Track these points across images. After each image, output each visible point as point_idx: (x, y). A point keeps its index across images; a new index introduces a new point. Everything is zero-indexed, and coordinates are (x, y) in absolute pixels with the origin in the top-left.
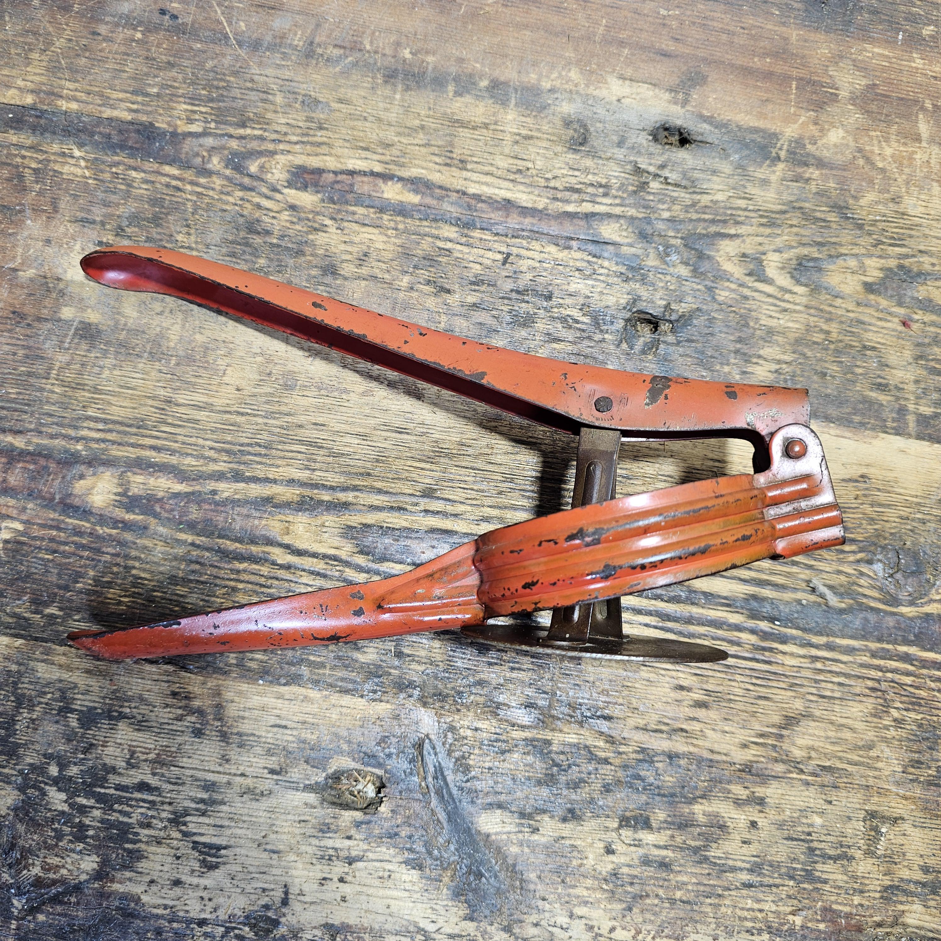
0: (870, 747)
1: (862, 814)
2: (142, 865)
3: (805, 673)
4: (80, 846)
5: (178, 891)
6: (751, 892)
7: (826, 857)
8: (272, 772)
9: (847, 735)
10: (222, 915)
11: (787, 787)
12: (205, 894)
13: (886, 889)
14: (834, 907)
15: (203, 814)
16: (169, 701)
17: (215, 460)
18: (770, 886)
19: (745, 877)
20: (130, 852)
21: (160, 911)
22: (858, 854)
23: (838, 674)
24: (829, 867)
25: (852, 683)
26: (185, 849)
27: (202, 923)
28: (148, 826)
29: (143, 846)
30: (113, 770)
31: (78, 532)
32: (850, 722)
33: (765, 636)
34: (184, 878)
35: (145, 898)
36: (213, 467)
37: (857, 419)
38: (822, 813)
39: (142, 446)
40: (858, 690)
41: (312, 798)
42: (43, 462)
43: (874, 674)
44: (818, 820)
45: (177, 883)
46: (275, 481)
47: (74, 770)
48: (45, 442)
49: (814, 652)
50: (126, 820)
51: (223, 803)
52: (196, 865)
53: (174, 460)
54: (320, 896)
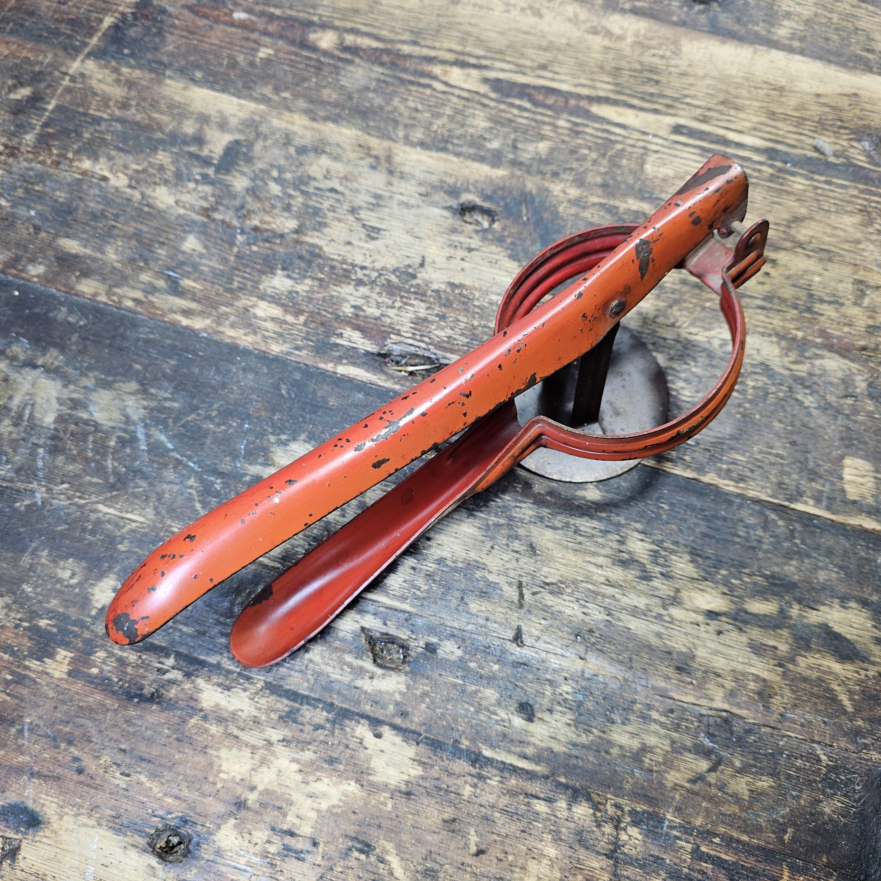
0: (858, 242)
1: (851, 280)
2: (326, 230)
3: (808, 194)
4: (286, 214)
5: (349, 248)
6: (764, 312)
7: (822, 301)
8: (421, 195)
9: (841, 233)
10: (378, 265)
11: (793, 256)
12: (367, 253)
13: (869, 327)
14: (829, 331)
15: (372, 210)
16: (357, 149)
17: (401, 34)
18: (779, 311)
19: (759, 302)
20: (319, 223)
21: (336, 257)
22: (848, 303)
23: (834, 198)
24: (825, 306)
25: (844, 204)
26: (357, 226)
27: (363, 268)
28: (334, 211)
29: (328, 221)
30: (315, 179)
31: (309, 58)
32: (842, 226)
33: (780, 170)
34: (354, 241)
35: (325, 249)
36: (399, 37)
37: (851, 64)
38: (820, 275)
39: (356, 23)
40: (849, 209)
41: (446, 213)
42: (291, 23)
43: (860, 201)
44: (817, 279)
45: (349, 243)
46: (440, 49)
47: (288, 176)
48: (294, 13)
49: (815, 184)
50: (319, 206)
51: (385, 206)
52: (363, 237)
53: (375, 31)
54: (447, 266)
